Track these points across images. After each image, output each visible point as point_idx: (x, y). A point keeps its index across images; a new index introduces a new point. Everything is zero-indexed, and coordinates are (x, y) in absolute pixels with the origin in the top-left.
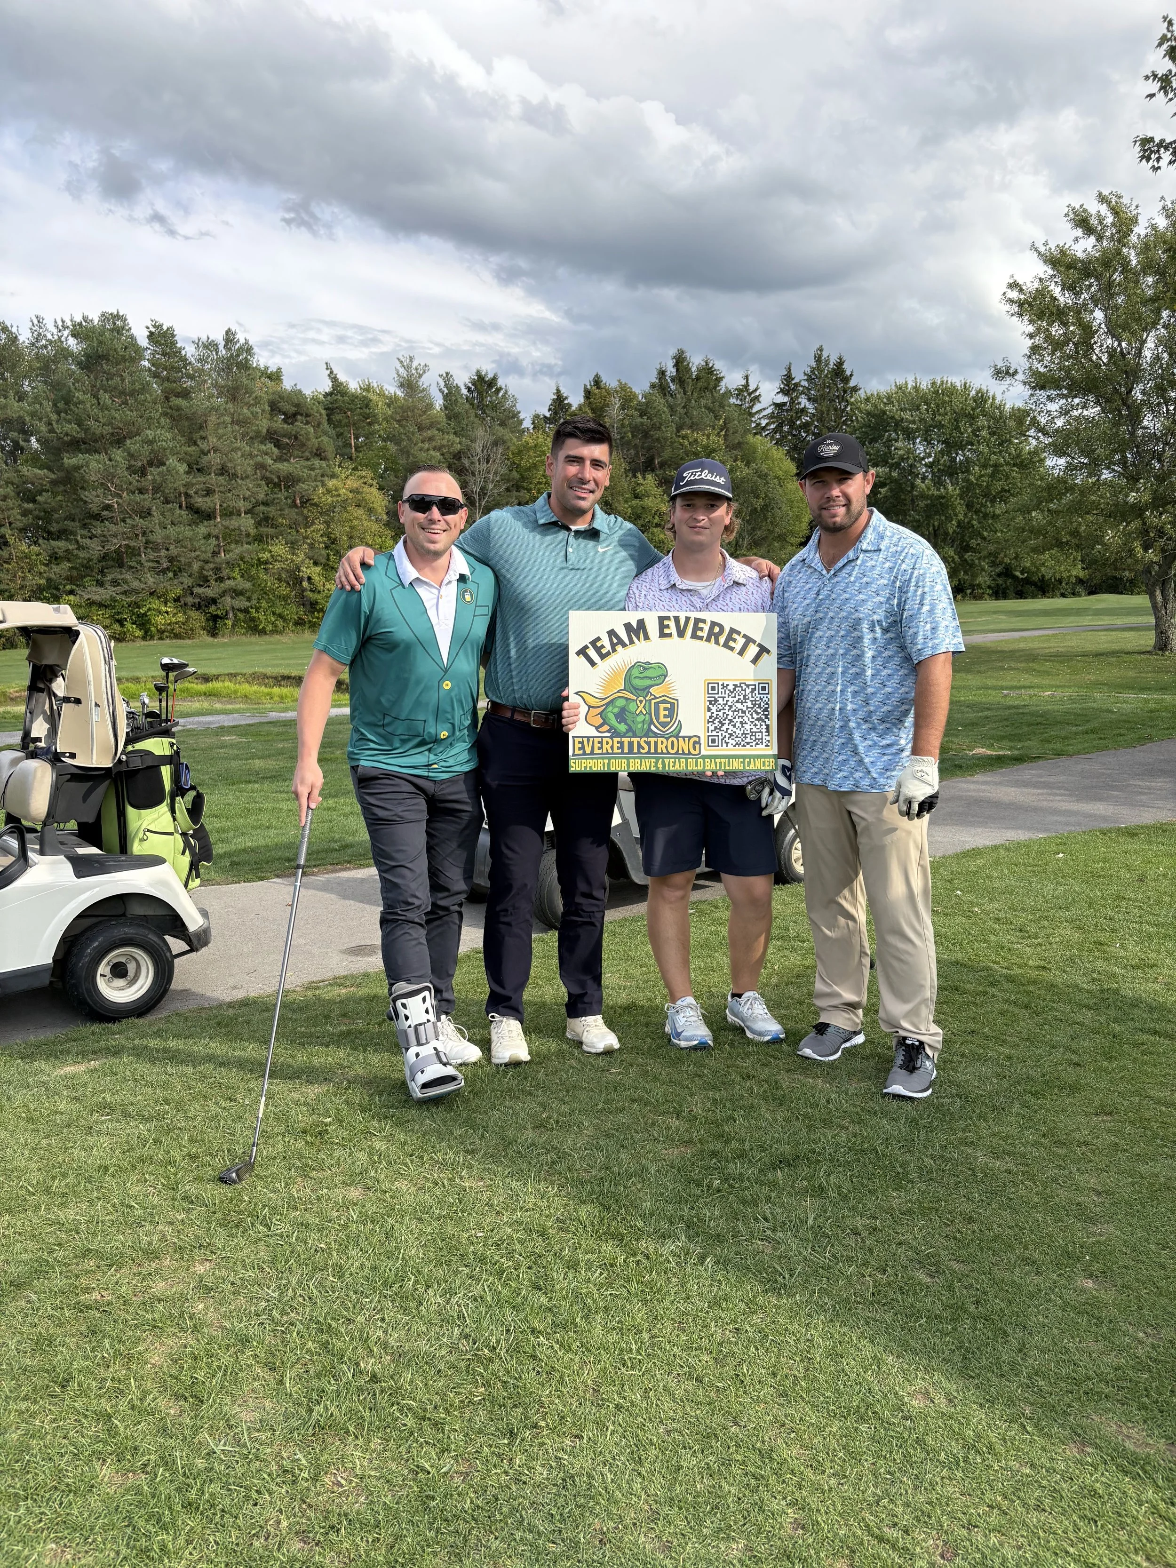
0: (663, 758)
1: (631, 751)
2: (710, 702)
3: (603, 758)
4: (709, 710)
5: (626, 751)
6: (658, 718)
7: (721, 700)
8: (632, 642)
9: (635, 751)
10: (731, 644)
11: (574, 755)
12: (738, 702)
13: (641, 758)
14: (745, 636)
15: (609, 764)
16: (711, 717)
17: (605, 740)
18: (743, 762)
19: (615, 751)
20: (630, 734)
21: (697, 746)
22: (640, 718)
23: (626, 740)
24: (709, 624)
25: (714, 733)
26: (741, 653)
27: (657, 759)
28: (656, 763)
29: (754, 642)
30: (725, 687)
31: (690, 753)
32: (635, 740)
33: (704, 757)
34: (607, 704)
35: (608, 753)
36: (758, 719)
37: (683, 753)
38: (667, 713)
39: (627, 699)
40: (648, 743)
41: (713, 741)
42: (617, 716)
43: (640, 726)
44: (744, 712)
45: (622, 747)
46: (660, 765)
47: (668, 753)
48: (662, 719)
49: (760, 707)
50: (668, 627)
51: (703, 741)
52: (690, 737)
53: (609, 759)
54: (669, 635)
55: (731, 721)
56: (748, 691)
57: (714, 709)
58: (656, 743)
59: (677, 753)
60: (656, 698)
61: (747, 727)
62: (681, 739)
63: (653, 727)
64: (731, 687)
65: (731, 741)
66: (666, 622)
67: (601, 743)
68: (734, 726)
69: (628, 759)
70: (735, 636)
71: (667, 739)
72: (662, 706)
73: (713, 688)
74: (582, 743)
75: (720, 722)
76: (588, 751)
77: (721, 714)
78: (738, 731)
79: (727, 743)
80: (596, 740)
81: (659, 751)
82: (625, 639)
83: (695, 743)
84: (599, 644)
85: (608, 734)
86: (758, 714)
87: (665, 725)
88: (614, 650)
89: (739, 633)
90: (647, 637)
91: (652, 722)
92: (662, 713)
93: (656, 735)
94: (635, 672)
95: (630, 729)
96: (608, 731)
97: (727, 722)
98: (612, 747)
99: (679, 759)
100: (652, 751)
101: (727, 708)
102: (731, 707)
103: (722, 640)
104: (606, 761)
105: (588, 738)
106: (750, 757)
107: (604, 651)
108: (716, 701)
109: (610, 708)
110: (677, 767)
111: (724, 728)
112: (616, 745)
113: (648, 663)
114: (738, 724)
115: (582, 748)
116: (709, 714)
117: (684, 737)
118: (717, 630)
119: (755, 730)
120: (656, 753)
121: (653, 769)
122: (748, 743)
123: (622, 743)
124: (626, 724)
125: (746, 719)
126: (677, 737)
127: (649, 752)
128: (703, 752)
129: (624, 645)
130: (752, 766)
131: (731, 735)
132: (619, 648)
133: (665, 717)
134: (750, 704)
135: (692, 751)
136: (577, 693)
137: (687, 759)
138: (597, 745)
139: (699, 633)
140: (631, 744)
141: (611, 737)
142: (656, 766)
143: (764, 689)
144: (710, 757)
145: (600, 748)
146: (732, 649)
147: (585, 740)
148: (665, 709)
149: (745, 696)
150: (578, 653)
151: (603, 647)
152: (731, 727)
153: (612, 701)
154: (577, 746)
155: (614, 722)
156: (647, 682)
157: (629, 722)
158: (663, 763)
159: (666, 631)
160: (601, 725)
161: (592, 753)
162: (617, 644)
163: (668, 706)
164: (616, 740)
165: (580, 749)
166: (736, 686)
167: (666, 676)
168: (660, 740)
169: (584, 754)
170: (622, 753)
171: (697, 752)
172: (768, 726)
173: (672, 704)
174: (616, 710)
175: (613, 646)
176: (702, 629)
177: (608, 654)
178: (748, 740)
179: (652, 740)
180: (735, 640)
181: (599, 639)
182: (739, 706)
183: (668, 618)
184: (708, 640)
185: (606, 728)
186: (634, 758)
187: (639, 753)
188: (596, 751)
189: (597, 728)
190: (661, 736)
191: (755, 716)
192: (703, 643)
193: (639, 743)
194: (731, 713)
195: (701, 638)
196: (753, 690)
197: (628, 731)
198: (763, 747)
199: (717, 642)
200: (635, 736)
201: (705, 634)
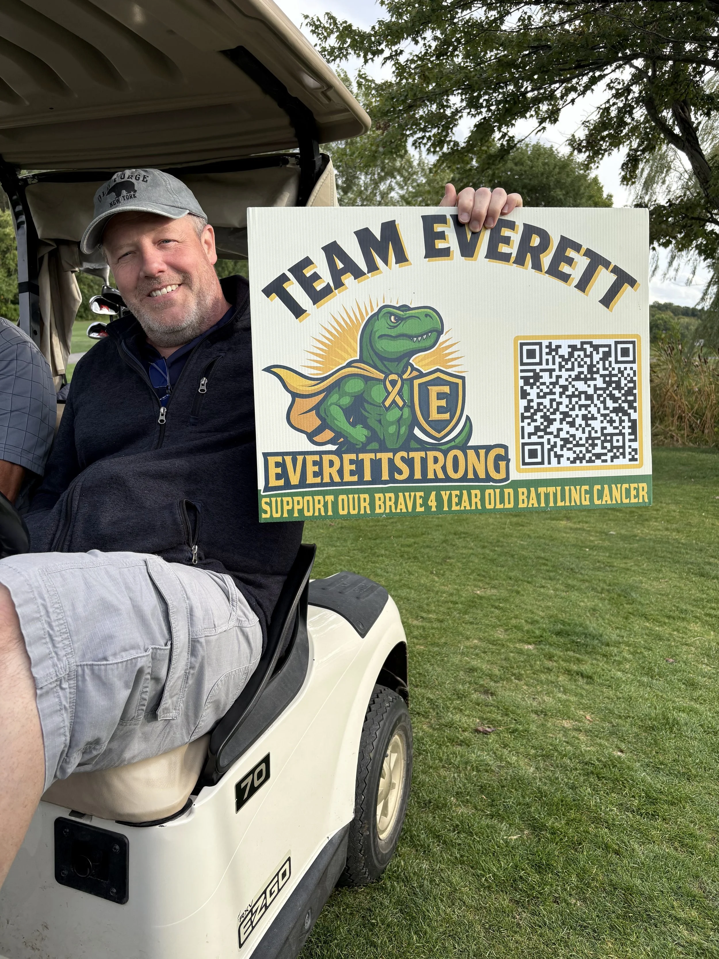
0: (438, 490)
1: (376, 478)
2: (526, 380)
3: (324, 494)
4: (524, 394)
5: (367, 477)
6: (426, 414)
7: (546, 375)
8: (372, 267)
9: (385, 476)
10: (565, 268)
11: (267, 488)
12: (578, 378)
13: (396, 491)
14: (589, 253)
15: (335, 504)
16: (527, 408)
17: (326, 458)
18: (590, 492)
19: (347, 478)
20: (375, 445)
21: (503, 464)
22: (393, 415)
23: (367, 458)
24: (520, 229)
25: (534, 439)
26: (583, 285)
27: (427, 492)
28: (426, 499)
29: (606, 264)
30: (553, 350)
31: (488, 478)
32: (385, 457)
33: (516, 485)
34: (329, 390)
35: (332, 483)
36: (616, 410)
37: (477, 478)
38: (443, 403)
39: (367, 379)
40: (410, 462)
41: (533, 454)
42: (347, 412)
43: (392, 429)
44: (589, 397)
45: (359, 471)
46: (433, 503)
47: (448, 479)
48: (434, 415)
49: (618, 387)
50: (442, 236)
51: (513, 454)
52: (488, 448)
53: (336, 494)
54: (446, 253)
55: (566, 415)
56: (596, 357)
57: (533, 393)
58: (424, 461)
59: (464, 478)
60: (422, 375)
61: (596, 425)
62: (471, 453)
63: (417, 432)
64: (564, 351)
65: (566, 453)
66: (438, 228)
67: (319, 463)
68: (572, 424)
69: (371, 493)
70: (571, 253)
71: (445, 453)
72: (434, 390)
73: (531, 354)
74: (282, 465)
75: (545, 417)
76: (295, 479)
77: (546, 402)
78: (579, 434)
79: (559, 457)
80: (310, 459)
81: (431, 476)
82: (362, 264)
83: (498, 458)
84: (308, 272)
85: (333, 448)
86: (615, 399)
87: (439, 426)
88: (339, 284)
89: (577, 247)
90: (401, 258)
91: (415, 422)
92: (434, 403)
93: (423, 446)
94: (381, 327)
95: (373, 436)
96: (332, 441)
97: (558, 416)
98: (340, 472)
99: (469, 489)
100: (418, 475)
101: (558, 390)
102: (565, 388)
103: (546, 260)
104: (330, 498)
105: (294, 455)
106: (602, 480)
107: (319, 286)
108: (537, 377)
109: (334, 398)
110: (465, 504)
111: (553, 428)
112: (348, 468)
113: (405, 308)
114: (579, 421)
115: (283, 475)
116: (524, 403)
117: (476, 449)
118: (536, 241)
119: (610, 430)
120: (424, 478)
121: (419, 509)
122: (598, 456)
123: (359, 464)
124: (366, 426)
125: (593, 410)
126: (464, 448)
127: (411, 479)
128: (514, 476)
129: (358, 274)
130: (606, 499)
131: (566, 441)
132: (348, 279)
133: (440, 410)
134: (600, 383)
135: (494, 475)
136: (268, 370)
137: (483, 490)
138: (311, 469)
139: (503, 249)
140: (376, 465)
141: (338, 453)
142: (425, 503)
143: (625, 352)
144: (528, 484)
145: (318, 474)
146: (565, 278)
147: (288, 459)
148: (440, 396)
149: (591, 367)
150: (268, 291)
151: (316, 277)
152: (566, 427)
153: (338, 384)
154: (274, 471)
155: (342, 423)
156: (403, 345)
157: (372, 422)
158: (439, 499)
159: (440, 245)
160: (319, 431)
161: (303, 483)
162: (343, 272)
163: (446, 389)
164: (347, 457)
165: (278, 477)
166: (574, 348)
167: (440, 332)
168: (431, 455)
169: (288, 485)
170: (361, 481)
171: (503, 475)
172: (634, 425)
173: (454, 387)
174: (346, 401)
175: (336, 275)
176: (507, 241)
177: (327, 291)
178: (598, 450)
179: (417, 456)
180: (570, 261)
181: (307, 262)
182: (581, 386)
183: (442, 219)
184: (520, 261)
185: (328, 434)
186: (383, 491)
187: (392, 480)
188: (310, 479)
189: (311, 437)
190: (434, 447)
191: (610, 404)
192: (511, 268)
193: (391, 462)
194: (565, 401)
195: (506, 257)
196: (607, 355)
197: (369, 440)
198: (626, 461)
199: (537, 266)
200: (383, 449)
201: (513, 249)
